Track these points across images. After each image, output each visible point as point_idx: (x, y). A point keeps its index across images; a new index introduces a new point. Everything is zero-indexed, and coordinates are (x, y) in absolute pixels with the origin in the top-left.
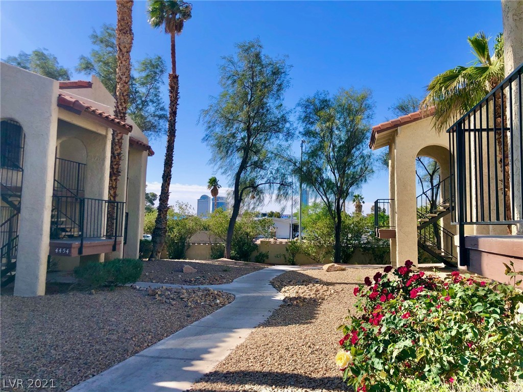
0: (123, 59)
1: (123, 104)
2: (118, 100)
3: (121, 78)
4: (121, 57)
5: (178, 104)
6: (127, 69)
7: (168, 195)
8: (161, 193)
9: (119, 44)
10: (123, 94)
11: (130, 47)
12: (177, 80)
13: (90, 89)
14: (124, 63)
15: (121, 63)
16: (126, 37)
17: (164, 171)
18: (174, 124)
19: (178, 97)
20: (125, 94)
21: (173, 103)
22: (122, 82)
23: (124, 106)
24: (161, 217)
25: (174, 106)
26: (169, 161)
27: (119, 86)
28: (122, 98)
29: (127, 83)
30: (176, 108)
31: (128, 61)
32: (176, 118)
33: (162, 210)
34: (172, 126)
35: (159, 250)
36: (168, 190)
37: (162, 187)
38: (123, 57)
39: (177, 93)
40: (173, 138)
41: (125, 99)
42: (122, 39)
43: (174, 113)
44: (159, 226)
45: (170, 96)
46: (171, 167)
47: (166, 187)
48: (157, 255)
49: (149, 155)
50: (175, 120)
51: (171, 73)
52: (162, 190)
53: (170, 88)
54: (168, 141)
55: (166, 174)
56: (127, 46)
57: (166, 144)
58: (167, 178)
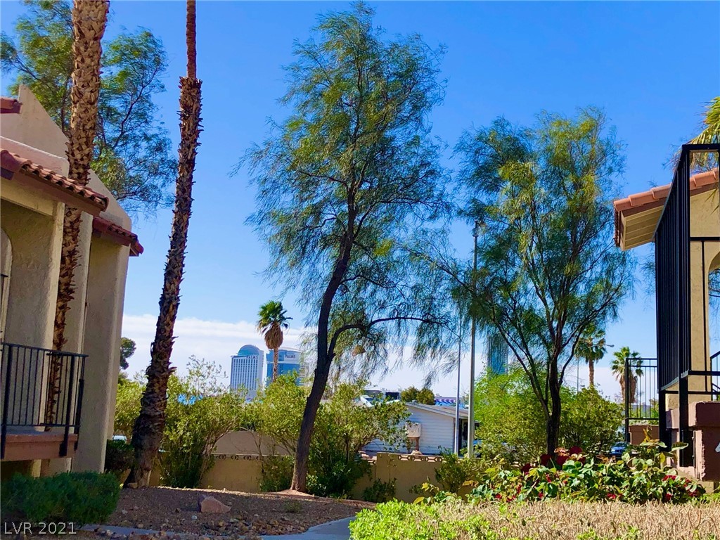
0: (87, 53)
1: (84, 147)
2: (74, 139)
3: (80, 93)
4: (82, 49)
5: (199, 144)
6: (94, 75)
7: (172, 343)
8: (157, 337)
9: (80, 22)
10: (84, 126)
11: (102, 29)
12: (199, 92)
13: (16, 114)
14: (88, 61)
15: (83, 61)
16: (94, 8)
17: (165, 289)
18: (190, 187)
19: (199, 128)
20: (88, 127)
21: (188, 142)
22: (82, 102)
23: (86, 151)
24: (153, 392)
25: (189, 147)
26: (174, 268)
27: (75, 110)
28: (83, 135)
29: (92, 104)
30: (194, 153)
31: (96, 56)
32: (194, 174)
33: (156, 374)
34: (184, 191)
35: (147, 465)
36: (171, 331)
37: (158, 324)
38: (86, 48)
39: (197, 120)
40: (185, 218)
41: (87, 137)
42: (85, 12)
43: (189, 163)
44: (149, 411)
45: (180, 125)
46: (180, 281)
47: (168, 324)
48: (142, 475)
49: (132, 254)
50: (191, 177)
51: (186, 76)
52: (159, 331)
53: (181, 109)
54: (175, 225)
55: (167, 296)
56: (95, 25)
57: (169, 230)
58: (169, 305)
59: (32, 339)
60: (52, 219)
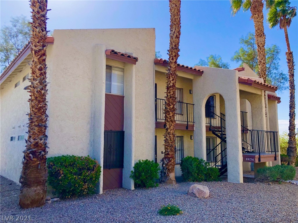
0: (261, 51)
1: (264, 75)
2: (261, 74)
3: (260, 62)
4: (260, 50)
5: (294, 69)
6: (264, 56)
7: (295, 126)
8: (290, 125)
9: (258, 43)
10: (263, 70)
11: (264, 43)
12: (292, 55)
13: (243, 71)
14: (262, 53)
15: (260, 53)
16: (261, 38)
17: (290, 111)
18: (293, 82)
19: (294, 65)
20: (264, 70)
21: (291, 69)
22: (261, 64)
23: (264, 77)
24: (291, 140)
25: (292, 71)
26: (292, 105)
27: (260, 66)
28: (263, 72)
29: (264, 64)
30: (293, 72)
31: (264, 51)
32: (294, 78)
33: (292, 135)
34: (292, 83)
35: (293, 161)
36: (294, 123)
37: (290, 121)
38: (261, 49)
39: (293, 62)
40: (293, 91)
41: (264, 73)
42: (259, 40)
43: (292, 75)
44: (291, 146)
45: (288, 65)
46: (295, 109)
47: (293, 121)
48: (292, 164)
49: (278, 103)
50: (294, 79)
51: (287, 51)
52: (290, 123)
53: (287, 61)
54: (290, 93)
55: (291, 113)
56: (262, 43)
57: (289, 95)
58: (292, 115)
59: (260, 128)
60: (261, 95)
